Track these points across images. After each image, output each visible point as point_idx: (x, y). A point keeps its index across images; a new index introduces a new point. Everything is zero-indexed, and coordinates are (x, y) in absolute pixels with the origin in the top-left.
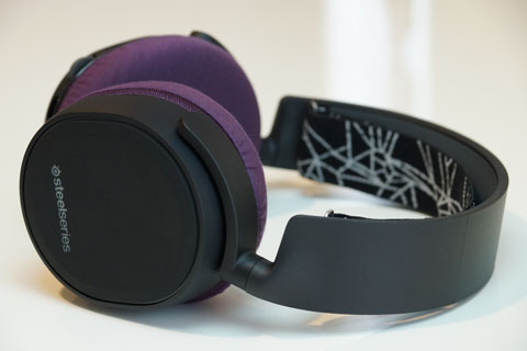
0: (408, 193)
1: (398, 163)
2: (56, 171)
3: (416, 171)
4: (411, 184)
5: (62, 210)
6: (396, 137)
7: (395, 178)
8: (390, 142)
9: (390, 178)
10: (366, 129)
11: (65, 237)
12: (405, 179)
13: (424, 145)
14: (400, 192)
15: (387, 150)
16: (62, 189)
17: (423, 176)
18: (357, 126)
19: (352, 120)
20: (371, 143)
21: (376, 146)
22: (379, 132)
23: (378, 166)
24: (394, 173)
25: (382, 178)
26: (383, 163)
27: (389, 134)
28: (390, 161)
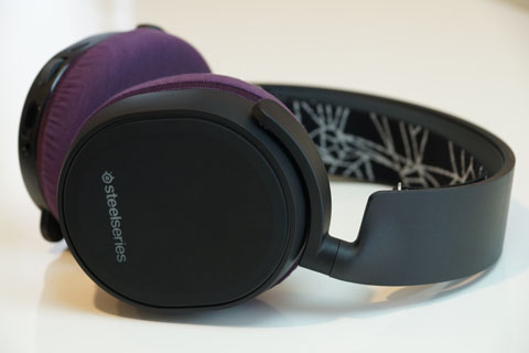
0: (362, 168)
1: (350, 138)
2: (108, 177)
3: (371, 144)
4: (365, 157)
5: (115, 217)
6: (346, 113)
7: (348, 153)
8: (340, 118)
9: (342, 154)
10: (314, 108)
11: (119, 246)
12: (358, 153)
13: (379, 118)
14: (354, 167)
15: (338, 126)
16: (114, 196)
17: (380, 148)
18: (306, 106)
19: (300, 100)
20: (321, 121)
21: (326, 123)
22: (329, 110)
23: (329, 144)
24: (347, 149)
25: (335, 155)
26: (334, 140)
27: (339, 111)
28: (342, 137)
